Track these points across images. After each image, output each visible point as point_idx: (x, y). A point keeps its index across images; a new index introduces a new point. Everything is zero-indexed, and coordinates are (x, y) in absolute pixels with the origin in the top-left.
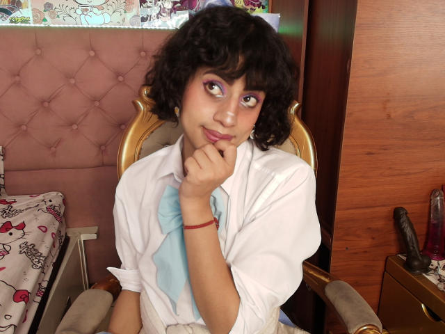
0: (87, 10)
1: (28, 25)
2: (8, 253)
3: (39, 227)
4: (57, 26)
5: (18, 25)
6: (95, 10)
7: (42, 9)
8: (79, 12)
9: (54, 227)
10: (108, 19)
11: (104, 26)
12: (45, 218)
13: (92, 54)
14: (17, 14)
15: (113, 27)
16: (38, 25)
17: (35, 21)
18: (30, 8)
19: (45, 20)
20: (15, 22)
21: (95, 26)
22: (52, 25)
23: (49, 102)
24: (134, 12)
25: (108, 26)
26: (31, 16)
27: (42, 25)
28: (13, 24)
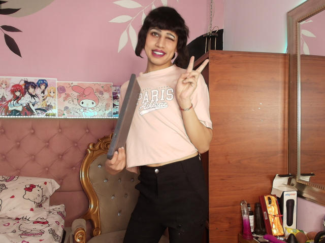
0: (86, 110)
1: (55, 117)
2: (43, 233)
3: (56, 222)
4: (70, 117)
5: (50, 117)
6: (90, 110)
7: (63, 109)
8: (82, 110)
9: (62, 223)
10: (96, 114)
11: (94, 117)
12: (58, 218)
13: (87, 131)
14: (49, 112)
15: (99, 117)
16: (60, 117)
17: (59, 116)
18: (57, 109)
19: (64, 114)
20: (48, 115)
21: (89, 118)
22: (68, 117)
23: (62, 156)
24: (110, 110)
25: (96, 117)
26: (57, 113)
27: (63, 117)
28: (48, 117)
